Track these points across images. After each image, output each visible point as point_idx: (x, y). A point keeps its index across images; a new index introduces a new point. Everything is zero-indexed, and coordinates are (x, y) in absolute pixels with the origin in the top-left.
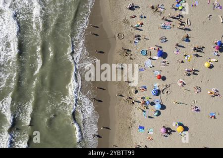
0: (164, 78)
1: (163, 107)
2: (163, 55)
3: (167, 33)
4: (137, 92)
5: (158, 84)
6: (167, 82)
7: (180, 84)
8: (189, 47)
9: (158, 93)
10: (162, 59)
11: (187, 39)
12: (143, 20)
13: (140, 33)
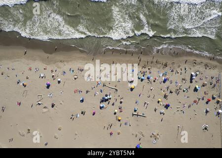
0: (154, 81)
1: (142, 80)
2: (165, 81)
3: (174, 84)
4: (149, 69)
5: (152, 78)
6: (153, 82)
7: (152, 88)
8: (168, 93)
9: (148, 78)
10: (162, 81)
11: (171, 92)
12: (179, 73)
13: (174, 72)
